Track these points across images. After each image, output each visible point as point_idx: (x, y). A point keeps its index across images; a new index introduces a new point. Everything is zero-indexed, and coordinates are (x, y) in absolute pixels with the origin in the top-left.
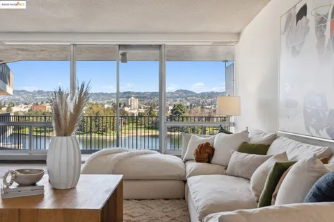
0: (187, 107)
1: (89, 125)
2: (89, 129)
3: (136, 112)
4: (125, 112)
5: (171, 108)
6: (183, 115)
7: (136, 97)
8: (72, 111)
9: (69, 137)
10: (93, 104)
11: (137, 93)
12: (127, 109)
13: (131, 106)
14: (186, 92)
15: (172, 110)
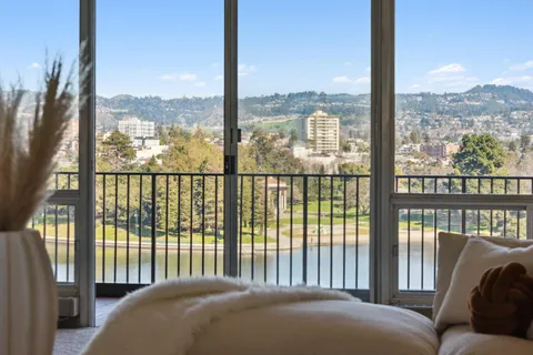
0: (511, 146)
1: (174, 205)
2: (173, 219)
3: (329, 163)
4: (296, 162)
5: (453, 148)
6: (496, 172)
7: (332, 112)
8: (26, 149)
9: (15, 236)
10: (187, 136)
11: (335, 98)
12: (299, 152)
13: (313, 142)
14: (506, 91)
15: (458, 157)
